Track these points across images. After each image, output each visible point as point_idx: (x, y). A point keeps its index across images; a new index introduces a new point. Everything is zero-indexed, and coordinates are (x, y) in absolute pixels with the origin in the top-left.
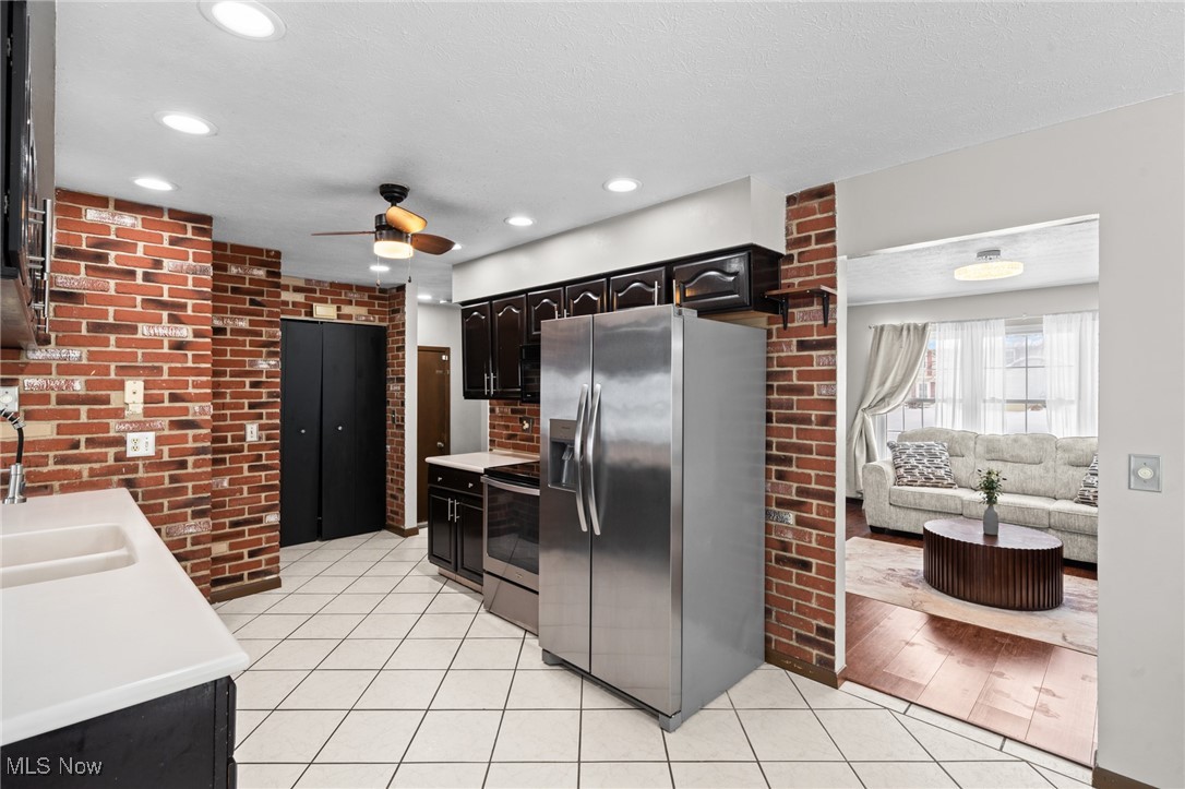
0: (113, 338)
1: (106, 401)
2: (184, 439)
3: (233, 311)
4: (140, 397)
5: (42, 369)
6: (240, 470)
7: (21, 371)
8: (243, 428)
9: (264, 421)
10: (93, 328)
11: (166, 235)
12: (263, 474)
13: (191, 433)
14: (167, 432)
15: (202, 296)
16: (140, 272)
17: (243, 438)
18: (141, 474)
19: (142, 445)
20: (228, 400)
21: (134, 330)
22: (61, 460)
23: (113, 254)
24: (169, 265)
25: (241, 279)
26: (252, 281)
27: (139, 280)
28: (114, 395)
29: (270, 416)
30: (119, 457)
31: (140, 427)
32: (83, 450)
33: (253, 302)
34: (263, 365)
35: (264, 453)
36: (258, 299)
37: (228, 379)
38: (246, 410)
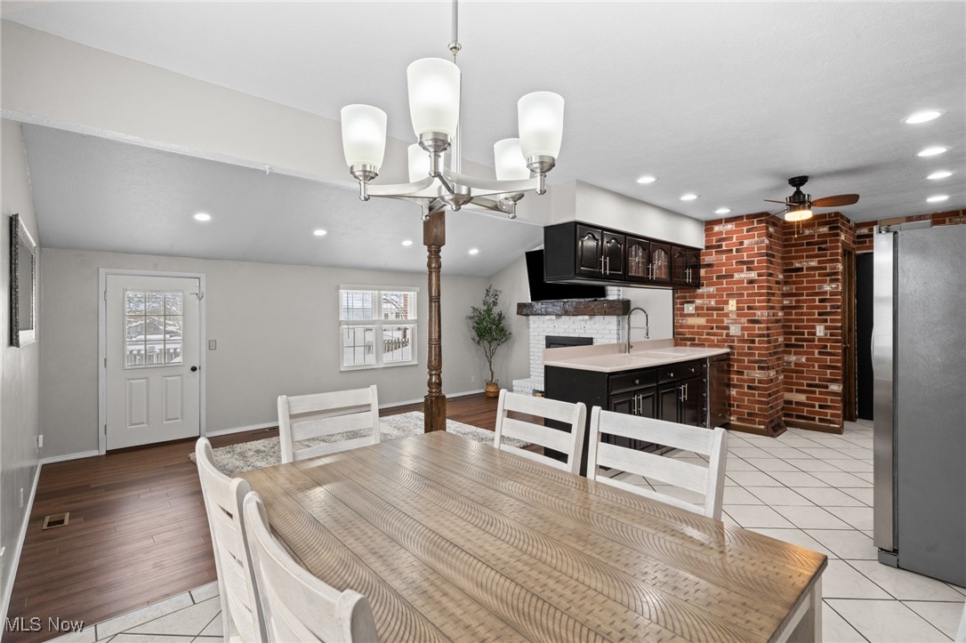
0: (724, 281)
1: (723, 309)
2: (753, 329)
3: (808, 257)
4: (734, 308)
5: (701, 296)
6: (813, 353)
7: (695, 298)
8: (814, 327)
9: (829, 324)
10: (718, 277)
11: (745, 228)
12: (828, 358)
13: (757, 326)
14: (746, 325)
15: (760, 255)
16: (734, 249)
17: (814, 334)
18: (736, 344)
19: (735, 330)
20: (805, 310)
21: (732, 276)
22: (708, 334)
23: (724, 243)
24: (746, 242)
25: (812, 236)
26: (819, 236)
27: (734, 253)
28: (725, 307)
29: (832, 321)
30: (728, 335)
31: (735, 322)
32: (715, 330)
33: (820, 249)
34: (827, 288)
35: (829, 345)
36: (823, 246)
37: (805, 297)
38: (816, 316)
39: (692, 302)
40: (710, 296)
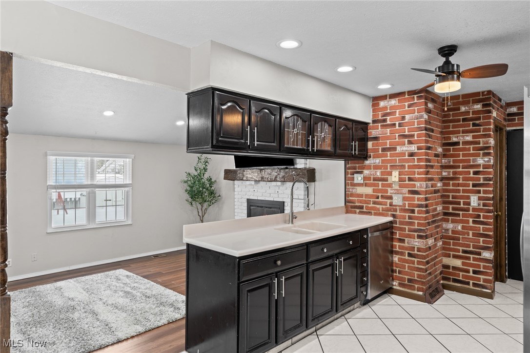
0: (389, 153)
1: (387, 180)
2: (413, 199)
3: (464, 132)
4: (397, 180)
5: (369, 167)
6: (468, 222)
7: (364, 168)
8: (469, 198)
9: (482, 195)
10: (384, 150)
11: (406, 104)
12: (481, 226)
13: (416, 196)
14: (407, 195)
15: (420, 129)
16: (397, 123)
17: (469, 204)
18: (398, 213)
19: (397, 200)
20: (461, 182)
21: (395, 149)
22: (374, 203)
23: (388, 118)
24: (407, 117)
25: (467, 113)
26: (474, 113)
27: (397, 127)
28: (389, 177)
29: (485, 192)
30: (391, 205)
31: (398, 192)
32: (380, 200)
33: (474, 125)
34: (480, 161)
35: (481, 214)
36: (477, 122)
37: (461, 170)
38: (471, 188)
39: (361, 173)
40: (376, 167)
